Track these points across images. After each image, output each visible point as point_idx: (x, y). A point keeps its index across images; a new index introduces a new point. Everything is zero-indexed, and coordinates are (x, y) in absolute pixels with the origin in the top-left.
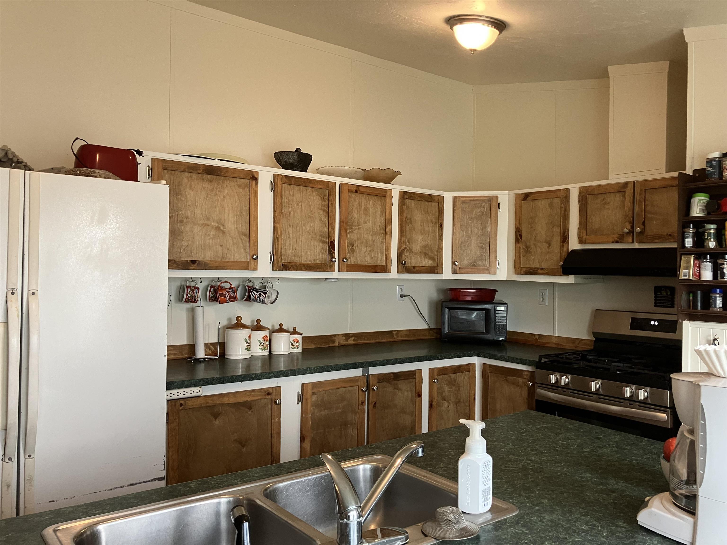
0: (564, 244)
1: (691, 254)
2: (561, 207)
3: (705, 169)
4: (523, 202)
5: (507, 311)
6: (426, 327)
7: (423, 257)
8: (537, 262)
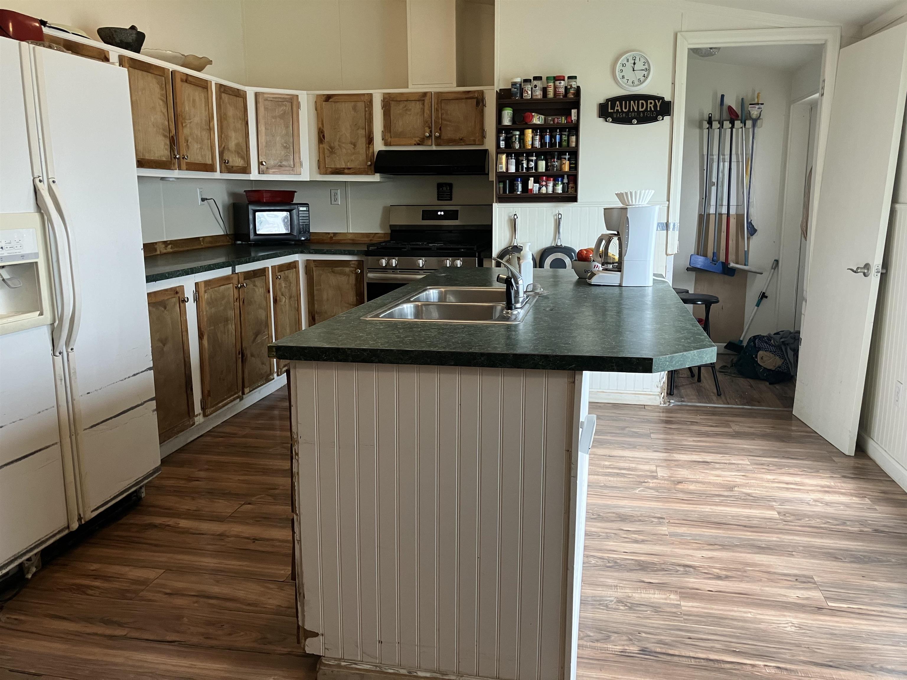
0: (370, 146)
1: (503, 153)
2: (365, 111)
3: (510, 89)
4: (324, 103)
5: (309, 211)
6: (222, 233)
7: (237, 156)
8: (343, 163)
